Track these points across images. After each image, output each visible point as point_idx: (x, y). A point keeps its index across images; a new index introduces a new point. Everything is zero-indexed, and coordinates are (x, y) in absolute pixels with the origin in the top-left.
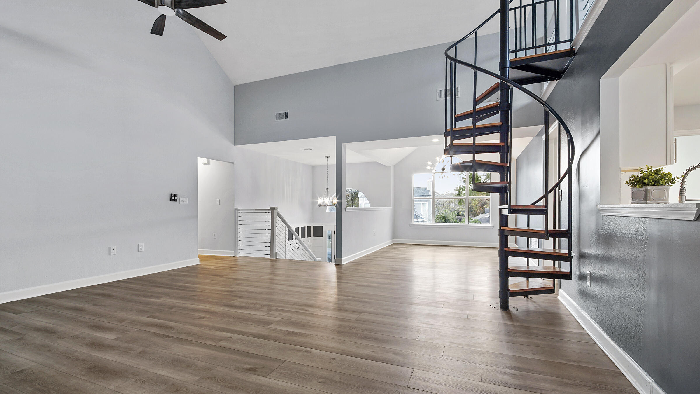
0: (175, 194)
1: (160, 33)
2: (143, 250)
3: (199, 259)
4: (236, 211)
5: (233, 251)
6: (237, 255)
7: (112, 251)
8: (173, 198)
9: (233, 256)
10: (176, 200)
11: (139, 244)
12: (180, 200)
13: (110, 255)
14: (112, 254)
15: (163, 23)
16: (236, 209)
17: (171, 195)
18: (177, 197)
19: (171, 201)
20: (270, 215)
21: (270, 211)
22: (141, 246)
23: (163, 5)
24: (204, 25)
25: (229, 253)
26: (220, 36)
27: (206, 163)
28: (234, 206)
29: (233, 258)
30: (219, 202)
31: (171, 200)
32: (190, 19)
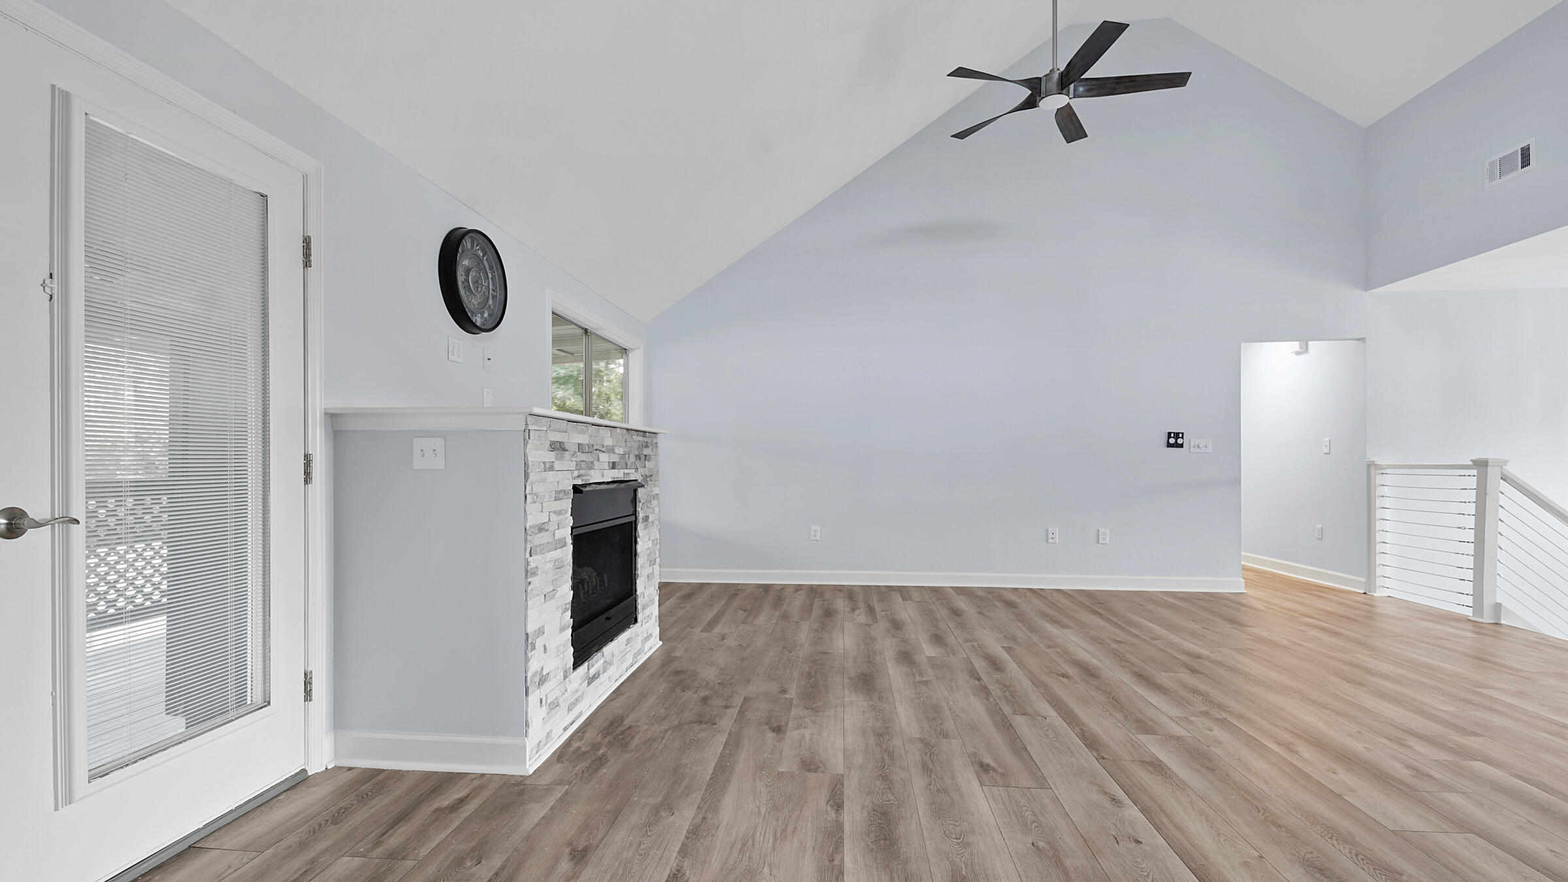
0: (1177, 433)
1: (1081, 134)
2: (1108, 541)
3: (1243, 581)
4: (1373, 470)
5: (1364, 580)
6: (1375, 592)
7: (1050, 535)
8: (1175, 440)
9: (1362, 592)
10: (1181, 446)
11: (1100, 529)
12: (1192, 445)
13: (1047, 542)
14: (1050, 541)
15: (1073, 118)
16: (1370, 465)
17: (1169, 434)
18: (1182, 438)
19: (1168, 447)
20: (1473, 482)
21: (1475, 472)
22: (1104, 534)
23: (1043, 98)
24: (1134, 81)
25: (1349, 582)
26: (1178, 80)
27: (1298, 349)
28: (1365, 456)
29: (1362, 599)
30: (1328, 446)
31: (1169, 445)
32: (1103, 88)
